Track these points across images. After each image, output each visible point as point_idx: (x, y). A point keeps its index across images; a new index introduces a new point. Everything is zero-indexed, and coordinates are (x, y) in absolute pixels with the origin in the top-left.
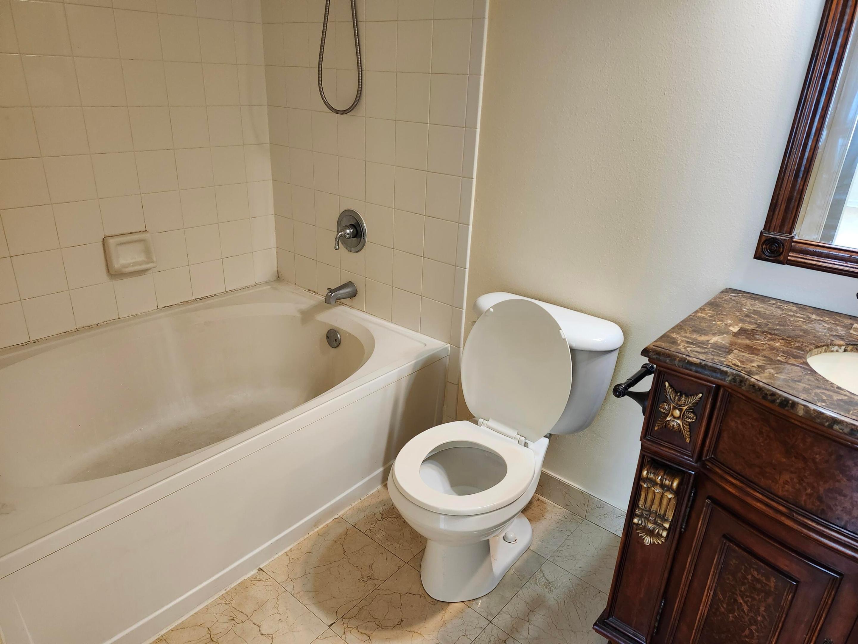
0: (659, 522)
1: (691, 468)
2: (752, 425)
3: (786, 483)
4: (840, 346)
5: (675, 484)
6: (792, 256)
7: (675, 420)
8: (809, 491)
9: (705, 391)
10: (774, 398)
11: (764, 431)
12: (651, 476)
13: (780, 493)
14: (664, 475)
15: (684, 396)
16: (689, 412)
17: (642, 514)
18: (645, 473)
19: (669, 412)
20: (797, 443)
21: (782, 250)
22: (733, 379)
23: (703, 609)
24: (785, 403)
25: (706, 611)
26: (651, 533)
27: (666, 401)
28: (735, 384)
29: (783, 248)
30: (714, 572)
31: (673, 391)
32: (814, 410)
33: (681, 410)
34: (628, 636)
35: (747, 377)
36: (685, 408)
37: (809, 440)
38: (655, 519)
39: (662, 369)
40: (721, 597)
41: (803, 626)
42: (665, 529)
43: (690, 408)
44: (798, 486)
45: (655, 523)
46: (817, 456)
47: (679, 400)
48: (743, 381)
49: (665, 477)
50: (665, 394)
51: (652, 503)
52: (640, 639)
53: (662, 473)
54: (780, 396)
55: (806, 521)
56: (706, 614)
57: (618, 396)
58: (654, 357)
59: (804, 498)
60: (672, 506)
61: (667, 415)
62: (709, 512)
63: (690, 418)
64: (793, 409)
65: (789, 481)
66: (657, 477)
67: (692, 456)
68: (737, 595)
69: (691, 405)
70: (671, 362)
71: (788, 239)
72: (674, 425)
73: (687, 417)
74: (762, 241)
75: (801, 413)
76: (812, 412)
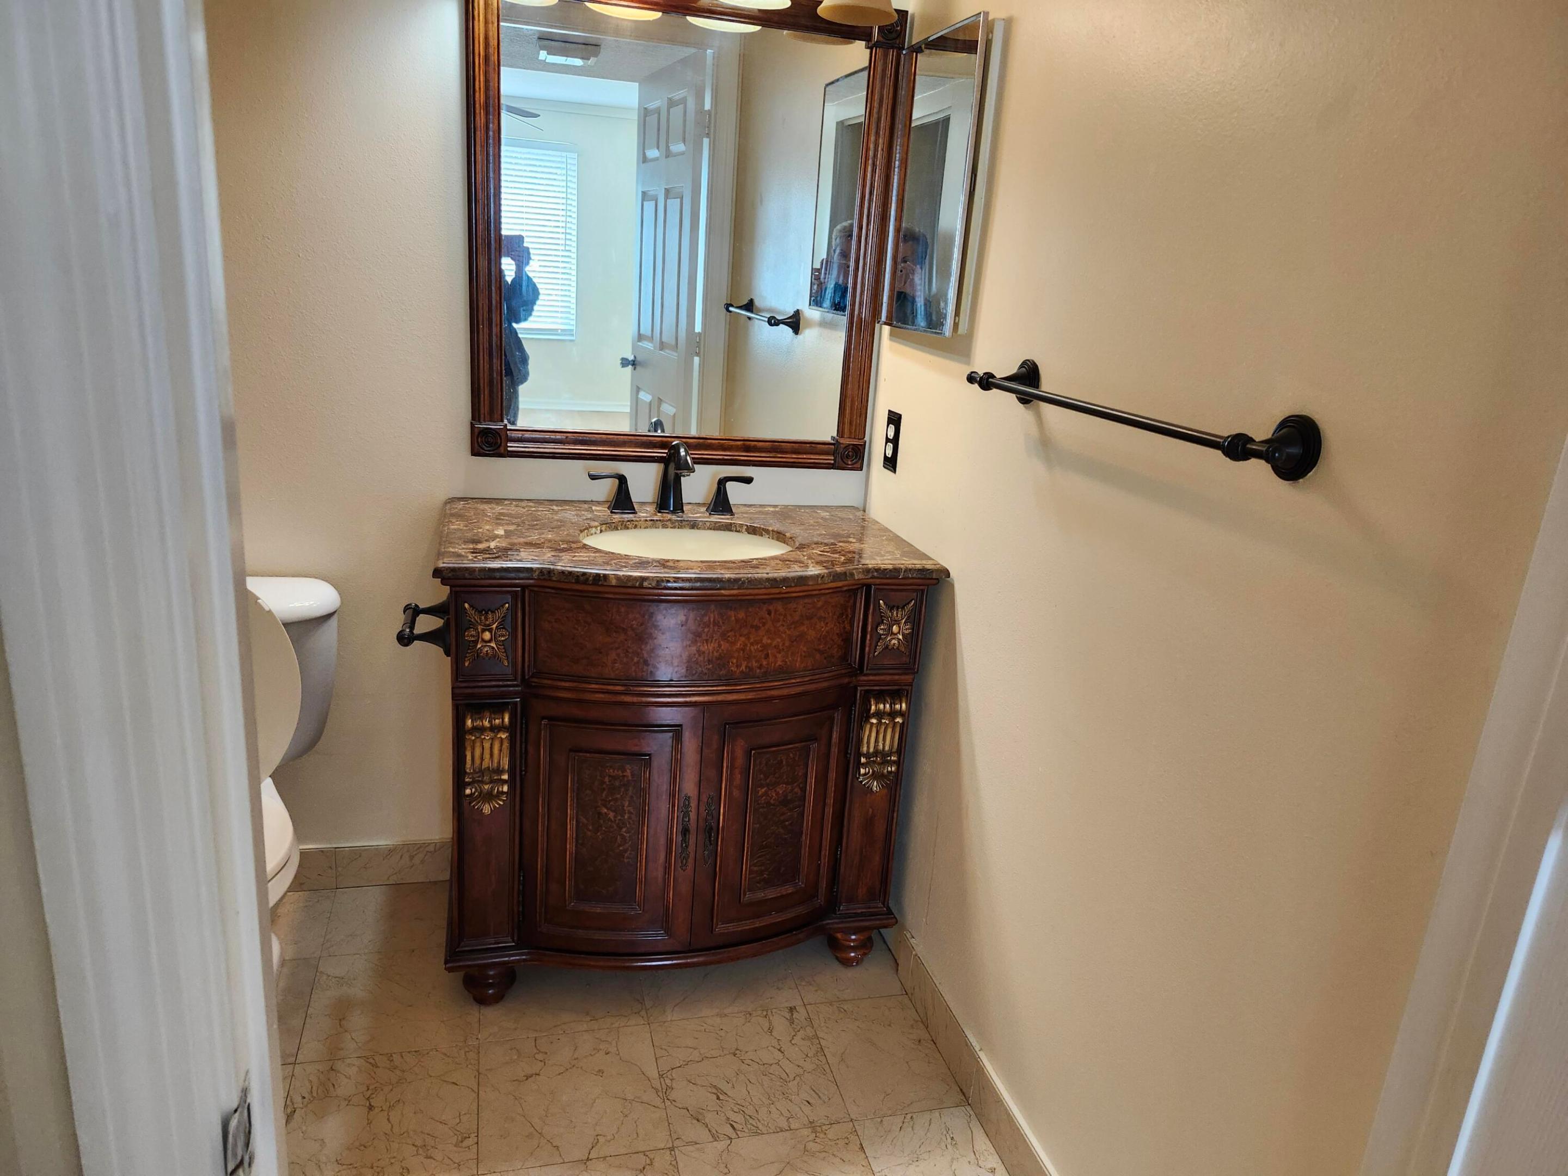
0: (495, 778)
1: (516, 694)
2: (567, 617)
3: (614, 662)
4: (596, 527)
5: (506, 720)
6: (513, 446)
7: (488, 644)
8: (636, 659)
9: (509, 598)
10: (585, 577)
11: (580, 618)
12: (478, 723)
13: (613, 676)
14: (491, 714)
15: (490, 613)
16: (500, 628)
17: (473, 778)
18: (469, 723)
19: (479, 638)
20: (613, 617)
21: (499, 441)
22: (541, 572)
23: (570, 847)
24: (598, 578)
25: (574, 848)
26: (489, 797)
27: (472, 625)
28: (544, 577)
29: (501, 439)
30: (571, 797)
31: (475, 611)
32: (623, 575)
33: (490, 631)
34: (491, 948)
35: (552, 567)
36: (494, 626)
37: (623, 610)
38: (490, 777)
39: (458, 589)
40: (585, 821)
41: (664, 797)
42: (505, 782)
43: (500, 624)
44: (625, 660)
45: (491, 782)
46: (634, 622)
47: (486, 619)
48: (550, 572)
49: (493, 716)
50: (468, 618)
51: (482, 759)
52: (505, 943)
53: (488, 714)
54: (591, 573)
55: (642, 689)
56: (574, 852)
57: (406, 645)
58: (450, 575)
59: (633, 668)
60: (505, 752)
61: (476, 642)
62: (548, 735)
63: (503, 636)
64: (606, 581)
65: (616, 658)
66: (484, 721)
67: (516, 677)
68: (599, 807)
69: (500, 620)
70: (471, 575)
71: (502, 427)
72: (487, 651)
73: (499, 636)
74: (476, 434)
75: (614, 582)
76: (623, 578)
